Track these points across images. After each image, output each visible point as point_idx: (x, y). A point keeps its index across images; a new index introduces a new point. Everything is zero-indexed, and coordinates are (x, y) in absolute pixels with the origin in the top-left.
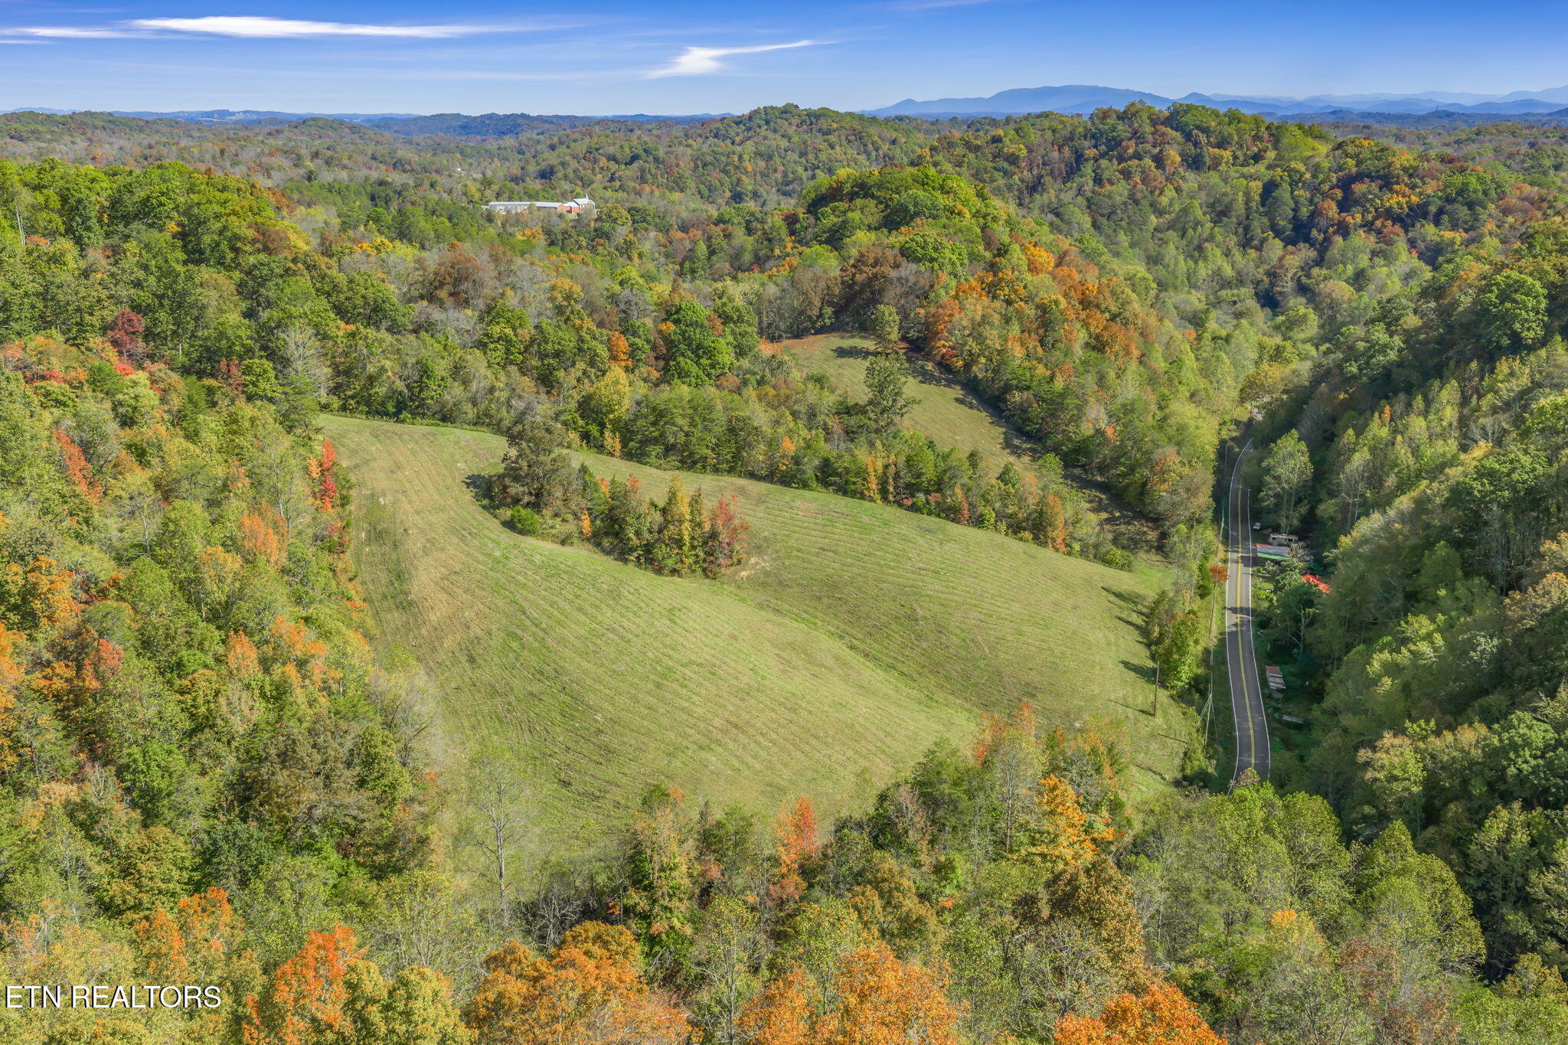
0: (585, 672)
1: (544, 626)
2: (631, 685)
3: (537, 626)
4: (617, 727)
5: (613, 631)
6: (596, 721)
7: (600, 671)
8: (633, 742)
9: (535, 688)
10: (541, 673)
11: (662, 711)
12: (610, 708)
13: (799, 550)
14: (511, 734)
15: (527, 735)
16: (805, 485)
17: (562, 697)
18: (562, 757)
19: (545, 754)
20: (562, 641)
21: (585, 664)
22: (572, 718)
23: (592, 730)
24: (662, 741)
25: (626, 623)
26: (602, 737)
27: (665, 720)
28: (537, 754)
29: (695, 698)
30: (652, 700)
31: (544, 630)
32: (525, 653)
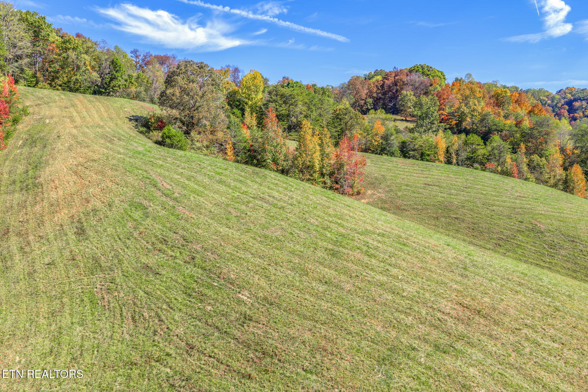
0: (225, 238)
1: (176, 195)
2: (293, 253)
3: (167, 196)
4: (274, 311)
5: (262, 199)
6: (240, 302)
7: (245, 238)
8: (307, 336)
9: (151, 260)
10: (165, 241)
11: (348, 287)
12: (263, 283)
13: (407, 185)
14: (104, 325)
15: (129, 325)
16: (392, 154)
17: (190, 270)
18: (178, 363)
19: (150, 357)
20: (198, 208)
21: (223, 230)
22: (202, 298)
23: (234, 316)
24: (361, 335)
25: (276, 194)
26: (251, 328)
27: (357, 302)
28: (136, 357)
29: (394, 271)
30: (329, 273)
31: (175, 200)
32: (149, 221)
